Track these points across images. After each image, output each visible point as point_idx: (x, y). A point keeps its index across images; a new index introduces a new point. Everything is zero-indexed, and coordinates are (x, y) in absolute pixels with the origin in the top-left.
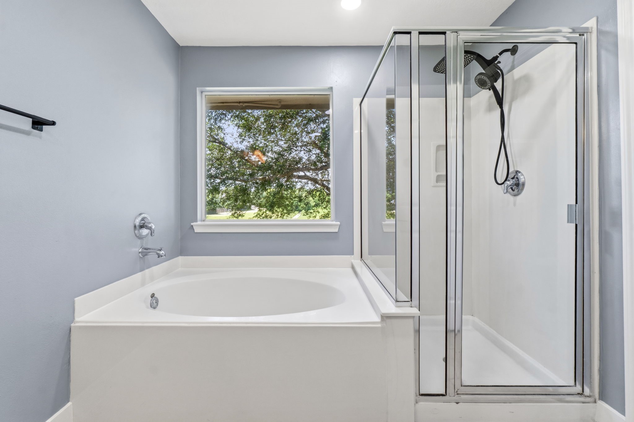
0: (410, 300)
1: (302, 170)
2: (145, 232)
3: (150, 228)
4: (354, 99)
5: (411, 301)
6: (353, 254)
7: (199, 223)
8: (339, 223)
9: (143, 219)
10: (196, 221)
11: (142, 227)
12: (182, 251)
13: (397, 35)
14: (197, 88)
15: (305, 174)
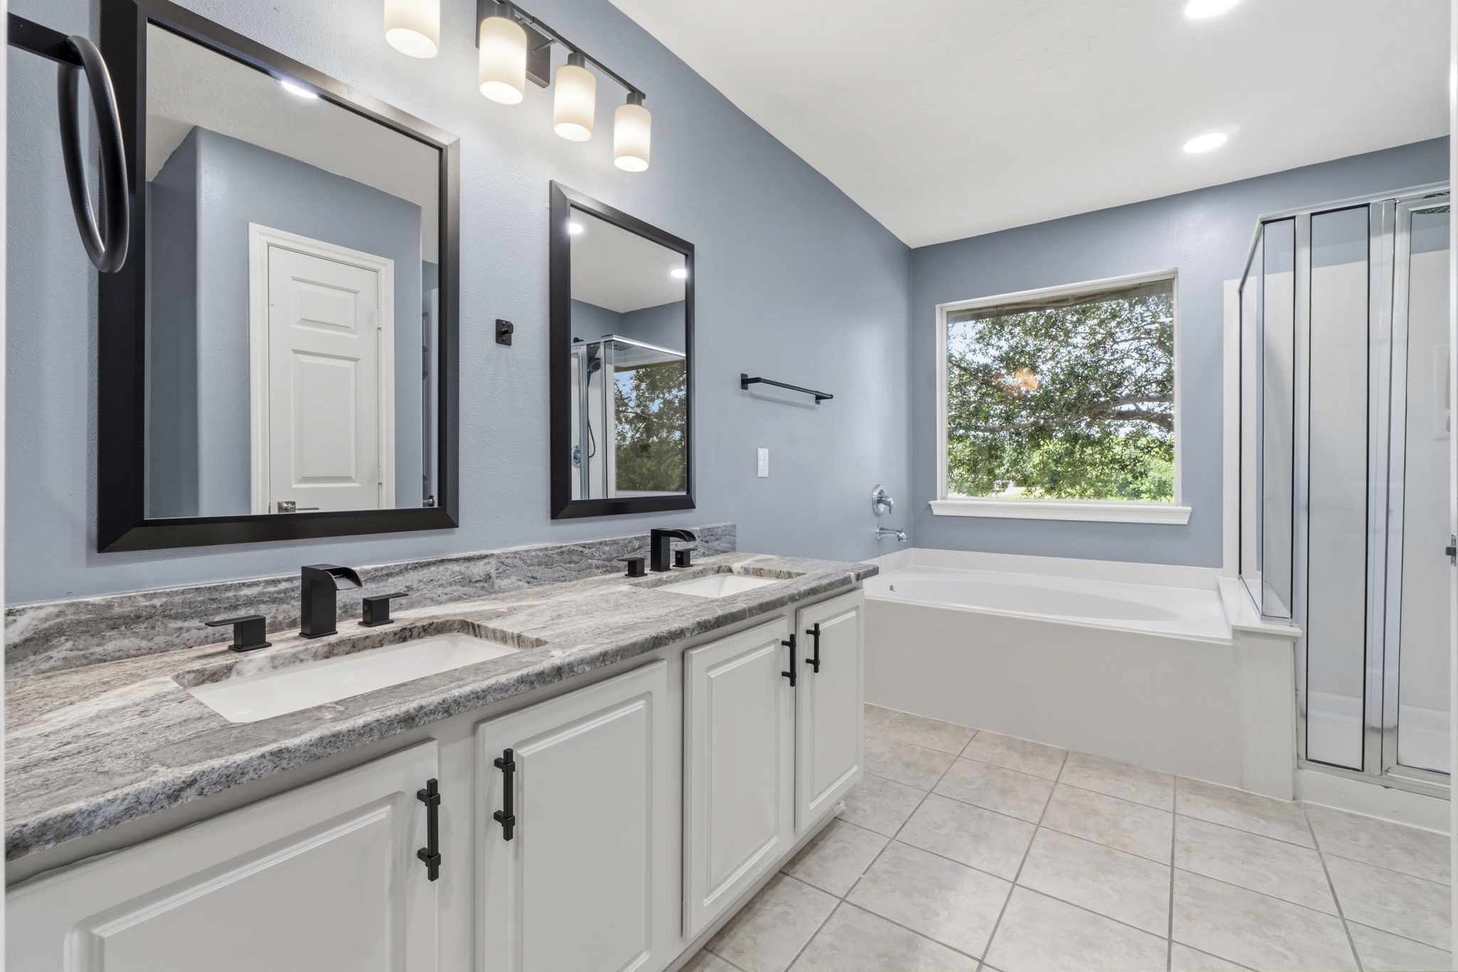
0: (1289, 616)
1: (1128, 399)
2: (882, 507)
3: (888, 504)
4: (1226, 282)
5: (1292, 617)
6: (1221, 566)
7: (939, 501)
8: (1189, 508)
9: (881, 492)
10: (935, 499)
11: (880, 501)
12: (916, 541)
13: (1268, 226)
14: (937, 306)
15: (1137, 407)
